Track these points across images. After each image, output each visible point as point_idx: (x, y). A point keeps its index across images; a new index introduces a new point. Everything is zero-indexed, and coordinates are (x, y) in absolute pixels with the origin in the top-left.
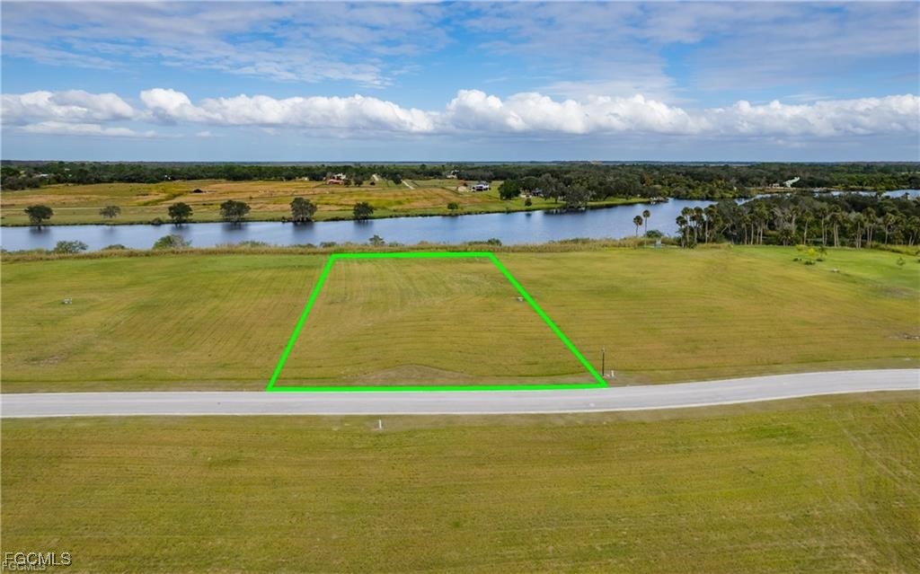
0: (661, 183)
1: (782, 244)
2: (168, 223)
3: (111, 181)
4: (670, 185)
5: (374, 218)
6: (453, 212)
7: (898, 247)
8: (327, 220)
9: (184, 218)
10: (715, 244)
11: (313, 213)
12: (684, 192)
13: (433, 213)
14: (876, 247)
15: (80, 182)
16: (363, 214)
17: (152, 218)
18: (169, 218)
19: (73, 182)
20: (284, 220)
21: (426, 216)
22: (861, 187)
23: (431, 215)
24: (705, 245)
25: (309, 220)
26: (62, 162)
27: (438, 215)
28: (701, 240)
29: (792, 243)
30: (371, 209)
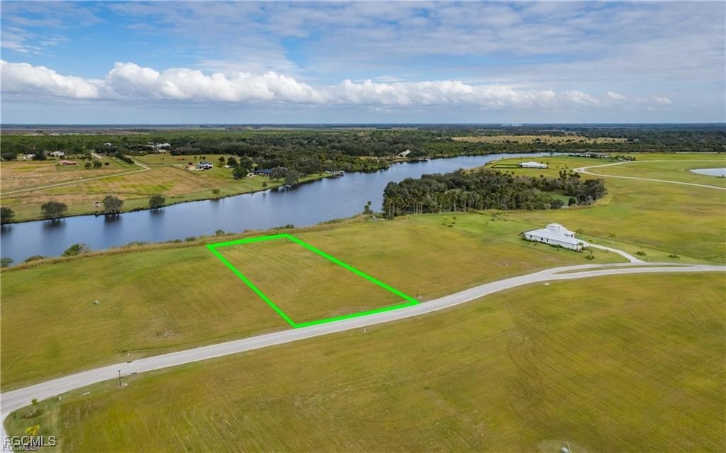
0: (331, 159)
1: (431, 212)
4: (337, 159)
5: (165, 206)
7: (481, 211)
8: (131, 211)
10: (402, 217)
12: (350, 167)
14: (472, 212)
21: (200, 200)
22: (441, 155)
24: (398, 217)
28: (396, 215)
29: (436, 212)
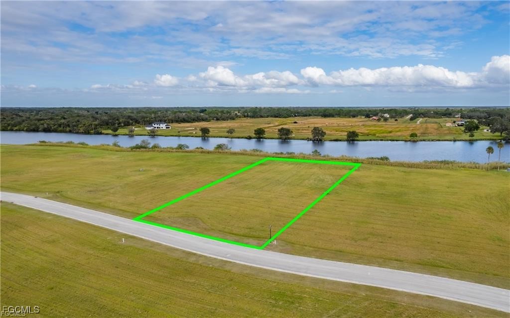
2: (254, 138)
3: (268, 116)
5: (359, 141)
6: (413, 139)
8: (331, 141)
9: (261, 136)
11: (323, 136)
13: (398, 139)
15: (253, 117)
16: (352, 138)
17: (247, 135)
18: (254, 136)
19: (250, 117)
20: (308, 139)
23: (397, 141)
25: (321, 140)
26: (256, 107)
27: (402, 140)
30: (357, 135)
